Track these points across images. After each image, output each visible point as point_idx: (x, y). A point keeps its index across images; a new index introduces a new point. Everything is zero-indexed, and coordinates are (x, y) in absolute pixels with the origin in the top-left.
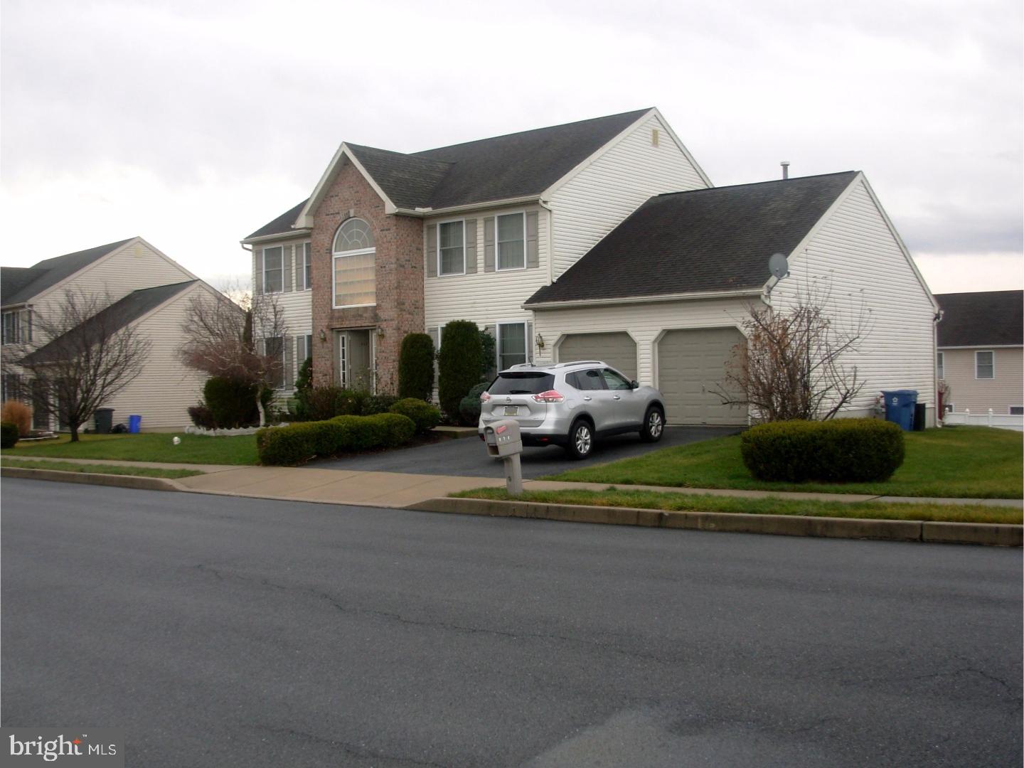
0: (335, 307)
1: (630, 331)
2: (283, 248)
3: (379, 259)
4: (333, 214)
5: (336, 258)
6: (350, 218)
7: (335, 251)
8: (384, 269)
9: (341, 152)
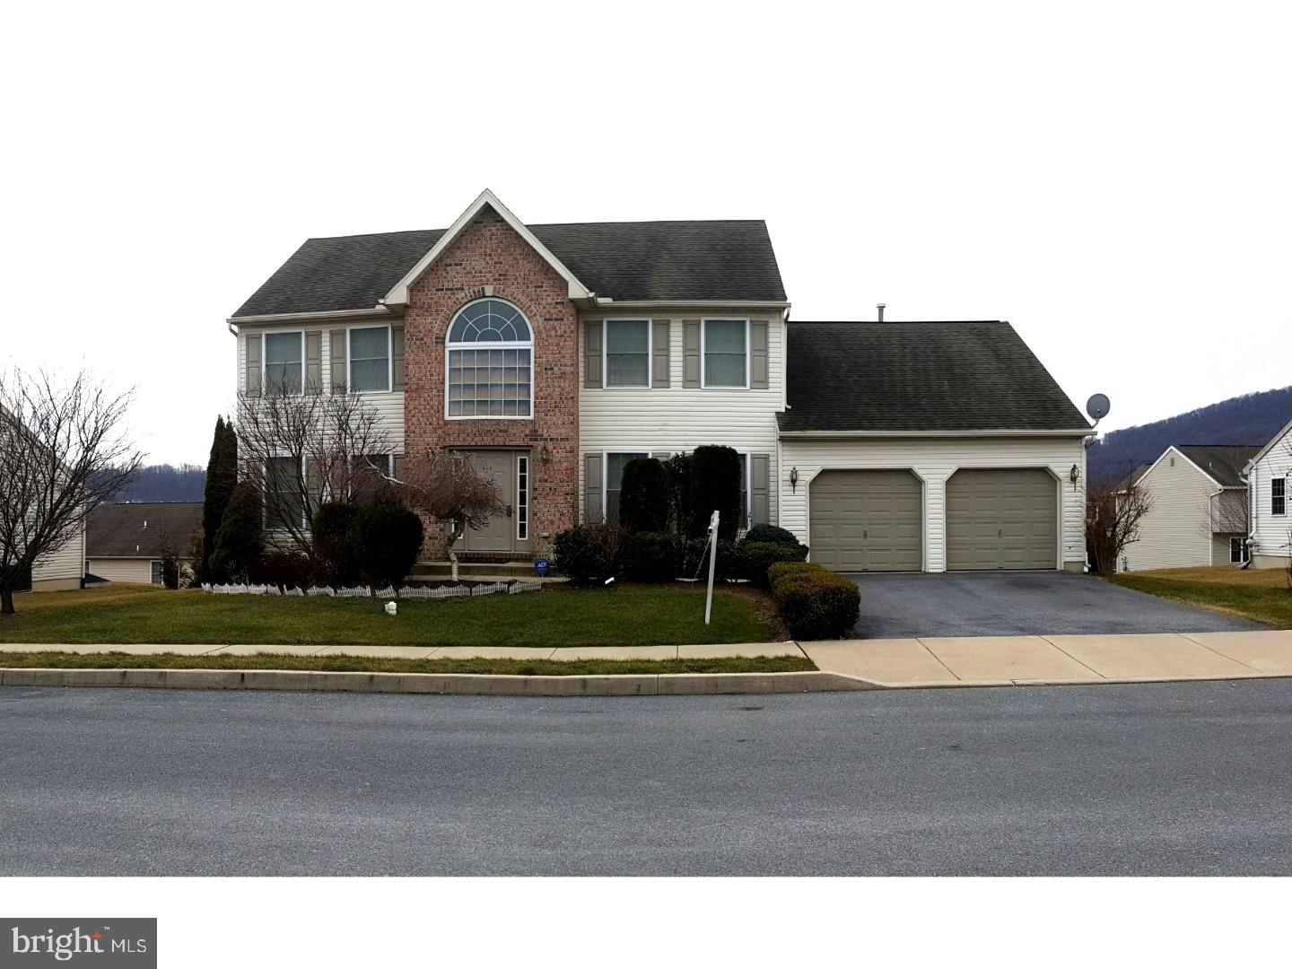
0: (447, 417)
1: (916, 468)
2: (303, 335)
3: (540, 357)
4: (452, 289)
5: (450, 351)
6: (484, 296)
7: (451, 341)
8: (550, 372)
9: (481, 204)
